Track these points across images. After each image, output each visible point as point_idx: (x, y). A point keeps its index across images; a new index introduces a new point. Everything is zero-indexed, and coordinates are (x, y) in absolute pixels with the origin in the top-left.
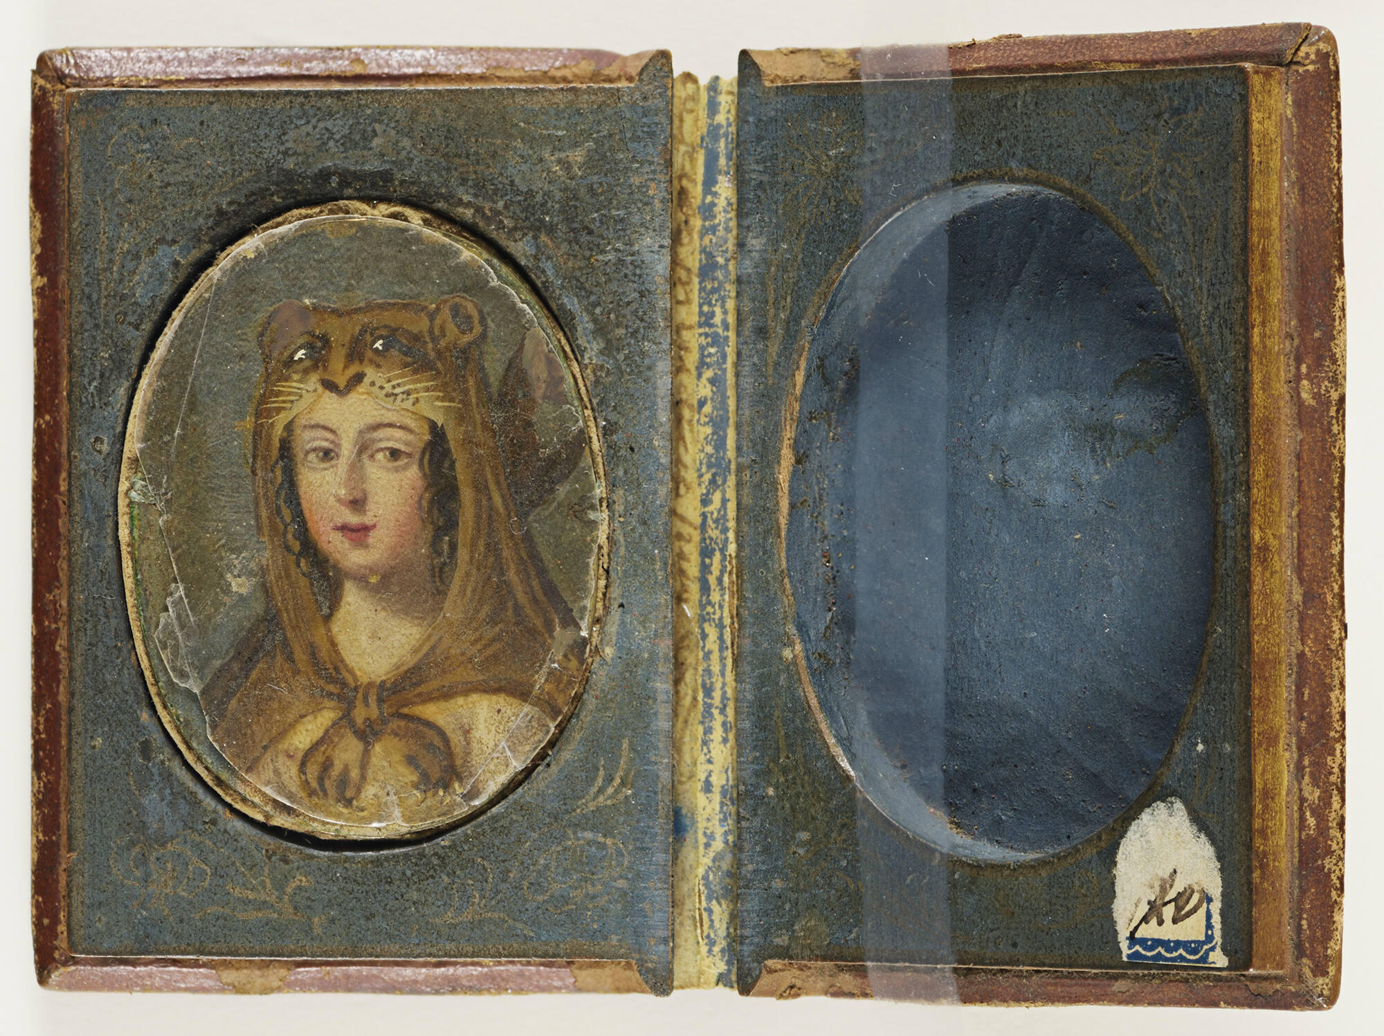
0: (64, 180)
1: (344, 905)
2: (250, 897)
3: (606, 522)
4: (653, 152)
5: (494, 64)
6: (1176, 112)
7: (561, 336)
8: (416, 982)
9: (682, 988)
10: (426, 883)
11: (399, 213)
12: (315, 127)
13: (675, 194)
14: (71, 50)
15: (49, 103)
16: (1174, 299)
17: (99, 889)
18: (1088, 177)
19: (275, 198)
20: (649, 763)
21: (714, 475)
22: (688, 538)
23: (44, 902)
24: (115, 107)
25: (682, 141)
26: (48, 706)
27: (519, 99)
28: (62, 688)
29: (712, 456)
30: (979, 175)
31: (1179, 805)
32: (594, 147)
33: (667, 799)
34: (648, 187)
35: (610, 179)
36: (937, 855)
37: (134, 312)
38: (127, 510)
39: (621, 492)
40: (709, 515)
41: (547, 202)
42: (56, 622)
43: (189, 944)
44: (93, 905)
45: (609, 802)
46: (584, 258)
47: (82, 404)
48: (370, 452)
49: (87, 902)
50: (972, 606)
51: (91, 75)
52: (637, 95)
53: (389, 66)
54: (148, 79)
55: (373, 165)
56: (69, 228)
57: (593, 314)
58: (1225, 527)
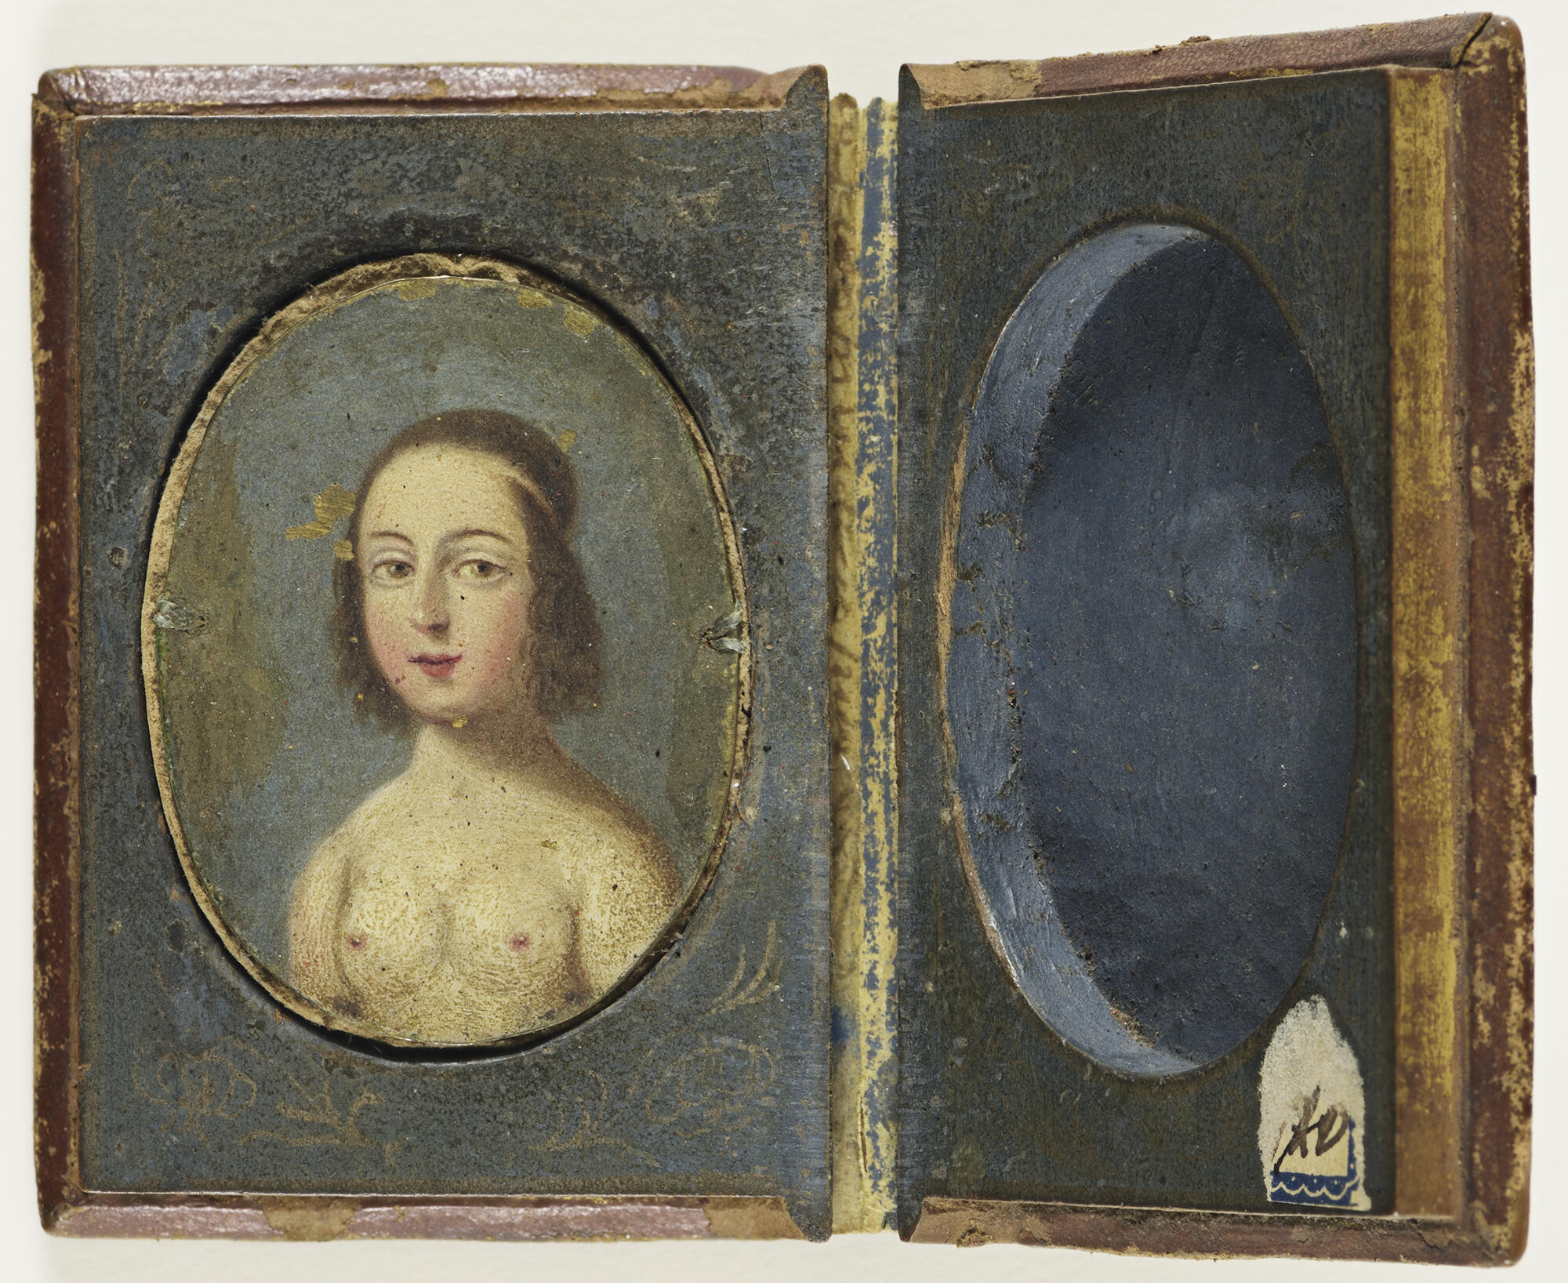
0: (73, 230)
1: (423, 1128)
2: (306, 1119)
3: (748, 652)
4: (805, 192)
5: (606, 85)
6: (1320, 129)
7: (690, 421)
8: (511, 1225)
9: (842, 1231)
10: (524, 1101)
11: (489, 269)
12: (384, 163)
13: (831, 245)
14: (81, 69)
15: (55, 135)
16: (1317, 365)
17: (119, 1109)
18: (1234, 214)
19: (335, 251)
20: (801, 951)
21: (878, 594)
22: (847, 672)
23: (49, 1126)
24: (137, 139)
25: (839, 180)
26: (55, 883)
27: (638, 128)
28: (71, 861)
29: (875, 570)
30: (1128, 215)
31: (1322, 1005)
32: (732, 186)
33: (824, 997)
34: (798, 236)
35: (751, 227)
36: (1089, 1067)
37: (161, 393)
38: (152, 638)
39: (766, 615)
40: (872, 644)
41: (672, 254)
42: (64, 779)
43: (229, 1178)
44: (110, 1129)
45: (752, 1000)
46: (720, 324)
47: (96, 507)
48: (453, 565)
49: (104, 1124)
50: (1154, 755)
51: (106, 100)
52: (784, 122)
53: (476, 88)
54: (177, 105)
55: (455, 210)
56: (80, 289)
57: (730, 394)
58: (1368, 653)
